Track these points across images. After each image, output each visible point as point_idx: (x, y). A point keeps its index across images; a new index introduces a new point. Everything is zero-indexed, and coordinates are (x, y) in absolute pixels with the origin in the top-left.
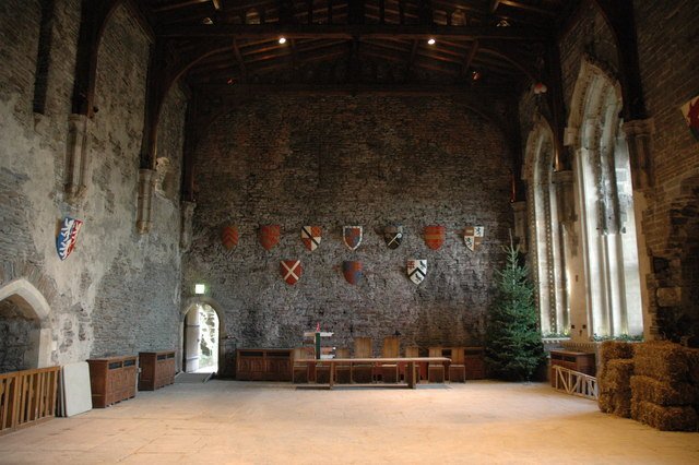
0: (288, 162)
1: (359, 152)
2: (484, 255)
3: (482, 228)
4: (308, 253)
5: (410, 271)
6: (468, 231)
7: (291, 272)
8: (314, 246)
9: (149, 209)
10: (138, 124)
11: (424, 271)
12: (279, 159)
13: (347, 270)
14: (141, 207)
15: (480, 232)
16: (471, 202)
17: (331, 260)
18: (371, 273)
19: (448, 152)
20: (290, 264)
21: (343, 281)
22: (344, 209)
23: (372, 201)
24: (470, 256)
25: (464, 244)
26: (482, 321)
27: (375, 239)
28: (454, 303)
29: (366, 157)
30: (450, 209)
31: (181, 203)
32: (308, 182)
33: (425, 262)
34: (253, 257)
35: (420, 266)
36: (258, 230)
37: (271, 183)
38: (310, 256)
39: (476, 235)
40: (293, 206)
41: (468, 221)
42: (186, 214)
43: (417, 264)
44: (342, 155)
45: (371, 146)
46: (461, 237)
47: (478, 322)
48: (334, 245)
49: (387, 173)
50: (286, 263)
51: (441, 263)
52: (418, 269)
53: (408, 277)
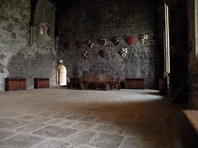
0: (85, 21)
1: (106, 15)
2: (148, 46)
3: (147, 36)
4: (90, 48)
5: (121, 52)
6: (142, 37)
7: (85, 55)
8: (92, 47)
9: (33, 38)
11: (126, 52)
12: (82, 21)
13: (102, 53)
14: (30, 37)
15: (146, 37)
16: (144, 27)
17: (97, 50)
18: (109, 54)
19: (135, 10)
21: (100, 57)
22: (101, 34)
23: (110, 30)
24: (143, 46)
25: (141, 42)
26: (147, 69)
27: (110, 43)
28: (137, 63)
29: (108, 16)
30: (136, 30)
31: (55, 37)
32: (90, 26)
33: (126, 49)
34: (75, 51)
35: (124, 51)
36: (76, 43)
37: (80, 28)
38: (91, 49)
39: (145, 38)
40: (86, 34)
41: (142, 34)
42: (57, 40)
43: (124, 50)
44: (100, 16)
45: (109, 12)
46: (140, 39)
47: (145, 70)
48: (98, 46)
49: (115, 20)
51: (132, 49)
52: (124, 52)
53: (121, 54)
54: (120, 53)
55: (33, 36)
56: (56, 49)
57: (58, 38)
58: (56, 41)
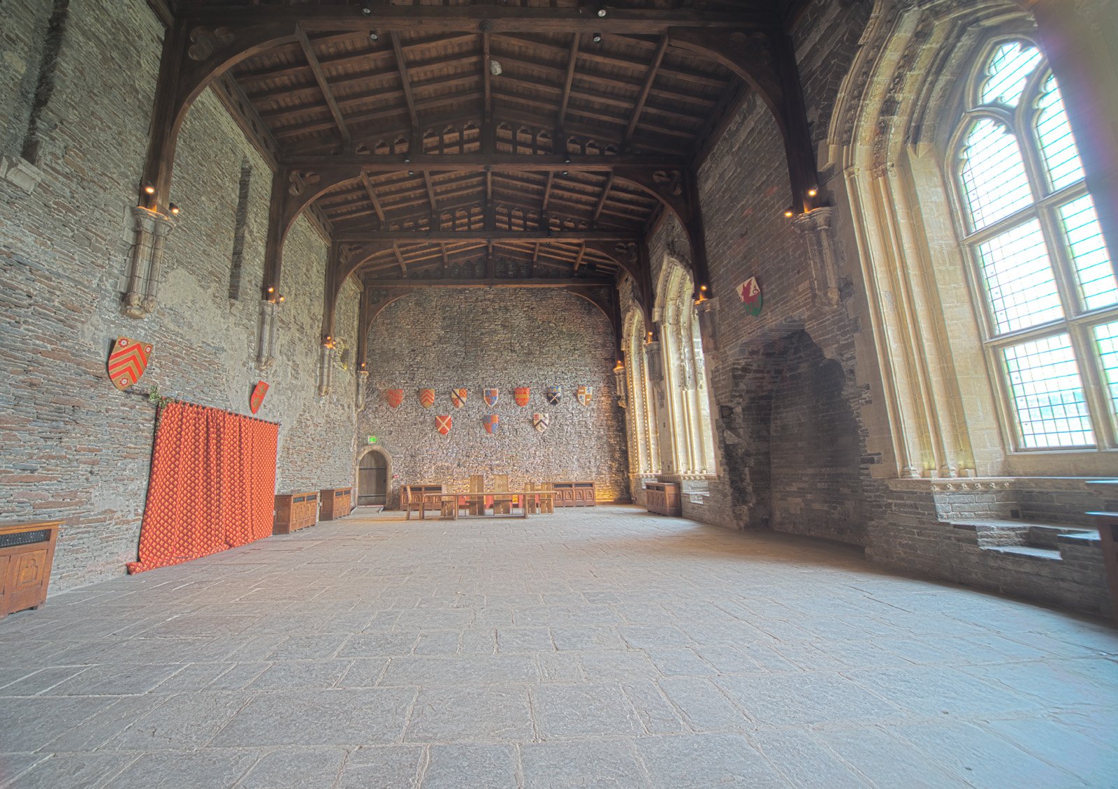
0: (440, 340)
1: (495, 331)
2: (593, 409)
3: (591, 388)
4: (457, 409)
5: (535, 422)
6: (580, 391)
7: (444, 424)
8: (461, 405)
9: (328, 376)
10: (319, 309)
11: (547, 422)
12: (435, 338)
13: (486, 422)
14: (322, 375)
15: (589, 391)
16: (582, 368)
17: (476, 417)
18: (504, 424)
19: (564, 330)
20: (443, 418)
21: (484, 430)
22: (484, 376)
23: (506, 369)
24: (582, 410)
25: (578, 401)
26: (593, 460)
27: (507, 399)
28: (570, 447)
29: (502, 335)
30: (566, 374)
31: (356, 373)
32: (456, 355)
33: (547, 415)
34: (414, 414)
35: (543, 418)
36: (418, 392)
37: (428, 356)
38: (458, 412)
39: (586, 393)
40: (445, 373)
41: (580, 383)
42: (360, 380)
43: (541, 417)
44: (482, 334)
45: (504, 326)
46: (575, 395)
47: (590, 462)
48: (477, 403)
49: (517, 347)
50: (440, 417)
51: (560, 416)
52: (541, 421)
53: (535, 426)
54: (533, 424)
55: (329, 371)
56: (357, 406)
57: (364, 375)
58: (358, 385)
